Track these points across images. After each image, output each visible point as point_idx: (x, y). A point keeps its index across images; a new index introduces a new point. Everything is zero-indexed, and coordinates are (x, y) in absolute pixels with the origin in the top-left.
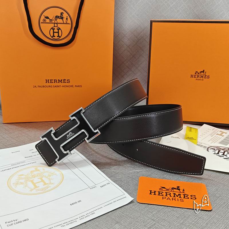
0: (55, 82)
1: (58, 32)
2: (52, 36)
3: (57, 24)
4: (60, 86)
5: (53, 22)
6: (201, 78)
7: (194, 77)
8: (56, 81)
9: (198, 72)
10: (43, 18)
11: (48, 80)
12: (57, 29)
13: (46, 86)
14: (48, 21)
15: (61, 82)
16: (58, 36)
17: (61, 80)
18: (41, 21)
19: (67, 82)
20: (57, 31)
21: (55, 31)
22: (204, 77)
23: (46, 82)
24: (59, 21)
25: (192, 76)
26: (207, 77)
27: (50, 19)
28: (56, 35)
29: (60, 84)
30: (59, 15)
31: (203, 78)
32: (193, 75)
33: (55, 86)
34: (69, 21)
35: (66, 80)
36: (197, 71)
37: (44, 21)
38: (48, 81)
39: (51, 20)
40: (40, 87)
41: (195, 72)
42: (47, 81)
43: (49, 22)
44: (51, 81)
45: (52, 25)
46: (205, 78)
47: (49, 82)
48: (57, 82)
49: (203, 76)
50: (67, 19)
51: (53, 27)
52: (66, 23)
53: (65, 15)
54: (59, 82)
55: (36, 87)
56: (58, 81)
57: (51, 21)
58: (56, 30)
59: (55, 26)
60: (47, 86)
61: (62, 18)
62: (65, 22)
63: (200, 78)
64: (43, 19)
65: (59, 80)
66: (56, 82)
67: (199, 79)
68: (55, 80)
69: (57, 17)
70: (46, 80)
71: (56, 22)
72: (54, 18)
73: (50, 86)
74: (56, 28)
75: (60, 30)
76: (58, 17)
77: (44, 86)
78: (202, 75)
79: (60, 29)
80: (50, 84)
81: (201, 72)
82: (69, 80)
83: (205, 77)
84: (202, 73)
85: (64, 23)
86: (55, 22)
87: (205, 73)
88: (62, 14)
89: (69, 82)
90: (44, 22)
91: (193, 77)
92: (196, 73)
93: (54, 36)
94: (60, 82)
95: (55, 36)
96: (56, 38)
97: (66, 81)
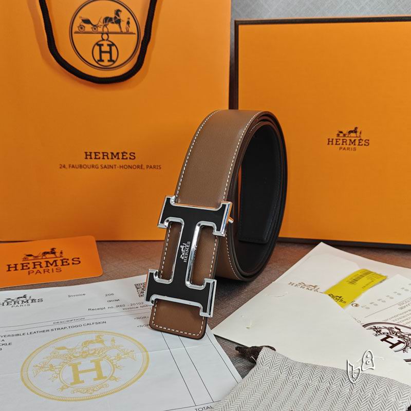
0: (103, 158)
1: (110, 52)
2: (98, 60)
3: (107, 34)
4: (115, 165)
5: (100, 30)
6: (350, 145)
7: (336, 144)
8: (107, 156)
9: (344, 132)
10: (78, 21)
11: (91, 153)
12: (108, 45)
13: (85, 166)
14: (88, 27)
15: (117, 157)
16: (111, 60)
17: (118, 153)
18: (75, 29)
19: (130, 158)
20: (107, 49)
21: (103, 49)
22: (357, 142)
23: (86, 158)
24: (113, 27)
25: (330, 141)
26: (363, 143)
27: (92, 24)
28: (106, 57)
29: (115, 161)
30: (112, 15)
31: (355, 145)
32: (333, 139)
33: (105, 167)
34: (133, 28)
35: (127, 153)
36: (341, 130)
37: (82, 28)
38: (90, 155)
39: (95, 26)
40: (73, 167)
41: (337, 132)
42: (88, 155)
43: (91, 30)
44: (96, 155)
45: (98, 37)
46: (359, 145)
47: (91, 158)
48: (108, 158)
49: (355, 140)
50: (128, 23)
51: (100, 41)
52: (128, 33)
53: (124, 15)
54: (112, 158)
55: (64, 167)
56: (110, 156)
57: (95, 29)
58: (105, 48)
59: (103, 40)
60: (87, 166)
61: (118, 22)
62: (124, 30)
63: (348, 146)
64: (78, 25)
65: (112, 153)
66: (105, 157)
67: (346, 147)
68: (105, 154)
69: (107, 20)
70: (86, 153)
71: (105, 30)
72: (102, 21)
73: (93, 166)
75: (114, 48)
76: (110, 19)
77: (81, 166)
78: (353, 140)
79: (113, 44)
80: (94, 162)
81: (350, 132)
82: (134, 153)
83: (360, 144)
84: (353, 135)
85: (122, 33)
86: (103, 30)
87: (358, 134)
88: (117, 12)
89: (132, 154)
90: (81, 31)
91: (332, 144)
92: (338, 135)
93: (101, 60)
94: (115, 157)
95: (103, 61)
96: (106, 63)
97: (128, 156)
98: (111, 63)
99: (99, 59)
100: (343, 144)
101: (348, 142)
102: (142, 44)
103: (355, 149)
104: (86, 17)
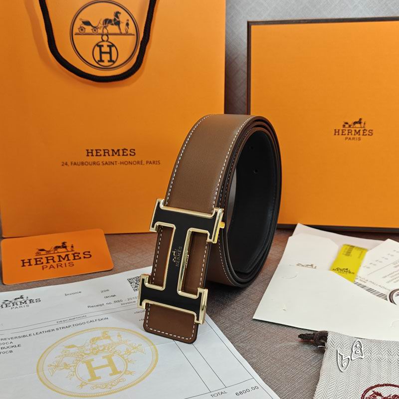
0: (105, 155)
1: (110, 53)
3: (107, 35)
5: (100, 31)
6: (355, 135)
7: (342, 135)
8: (108, 153)
9: (350, 123)
10: (78, 23)
11: (92, 150)
12: (108, 46)
13: (86, 164)
14: (88, 29)
15: (118, 154)
16: (111, 60)
17: (118, 150)
18: (76, 30)
19: (130, 155)
20: (108, 50)
21: (103, 49)
22: (361, 132)
23: (88, 155)
24: (112, 29)
25: (336, 132)
26: (367, 133)
27: (92, 26)
29: (116, 158)
30: (112, 17)
31: (359, 135)
32: (339, 130)
33: (106, 163)
34: (132, 29)
35: (127, 150)
36: (347, 121)
37: (82, 30)
38: (92, 153)
39: (95, 27)
40: (75, 164)
41: (343, 124)
42: (89, 153)
43: (91, 32)
44: (97, 152)
46: (363, 135)
47: (92, 155)
48: (109, 155)
49: (359, 131)
50: (127, 24)
51: (100, 42)
52: (127, 34)
53: (124, 17)
54: (113, 155)
55: (66, 164)
56: (111, 153)
57: (95, 30)
58: (105, 49)
59: (103, 41)
60: (89, 164)
61: (118, 23)
62: (123, 31)
63: (353, 136)
64: (79, 27)
65: (113, 150)
68: (106, 151)
69: (107, 21)
70: (87, 150)
71: (105, 31)
72: (102, 22)
73: (94, 163)
74: (105, 44)
75: (113, 49)
76: (110, 21)
77: (82, 164)
78: (357, 130)
79: (113, 45)
80: (95, 159)
81: (355, 123)
82: (134, 150)
83: (365, 134)
84: (357, 125)
85: (121, 34)
86: (103, 31)
87: (362, 124)
88: (117, 14)
89: (132, 151)
90: (82, 32)
91: (338, 135)
92: (344, 126)
93: (101, 60)
94: (116, 154)
95: (103, 61)
96: (106, 63)
97: (128, 152)
98: (111, 63)
99: (99, 59)
100: (348, 134)
101: (353, 133)
102: (141, 44)
103: (360, 139)
104: (86, 19)
